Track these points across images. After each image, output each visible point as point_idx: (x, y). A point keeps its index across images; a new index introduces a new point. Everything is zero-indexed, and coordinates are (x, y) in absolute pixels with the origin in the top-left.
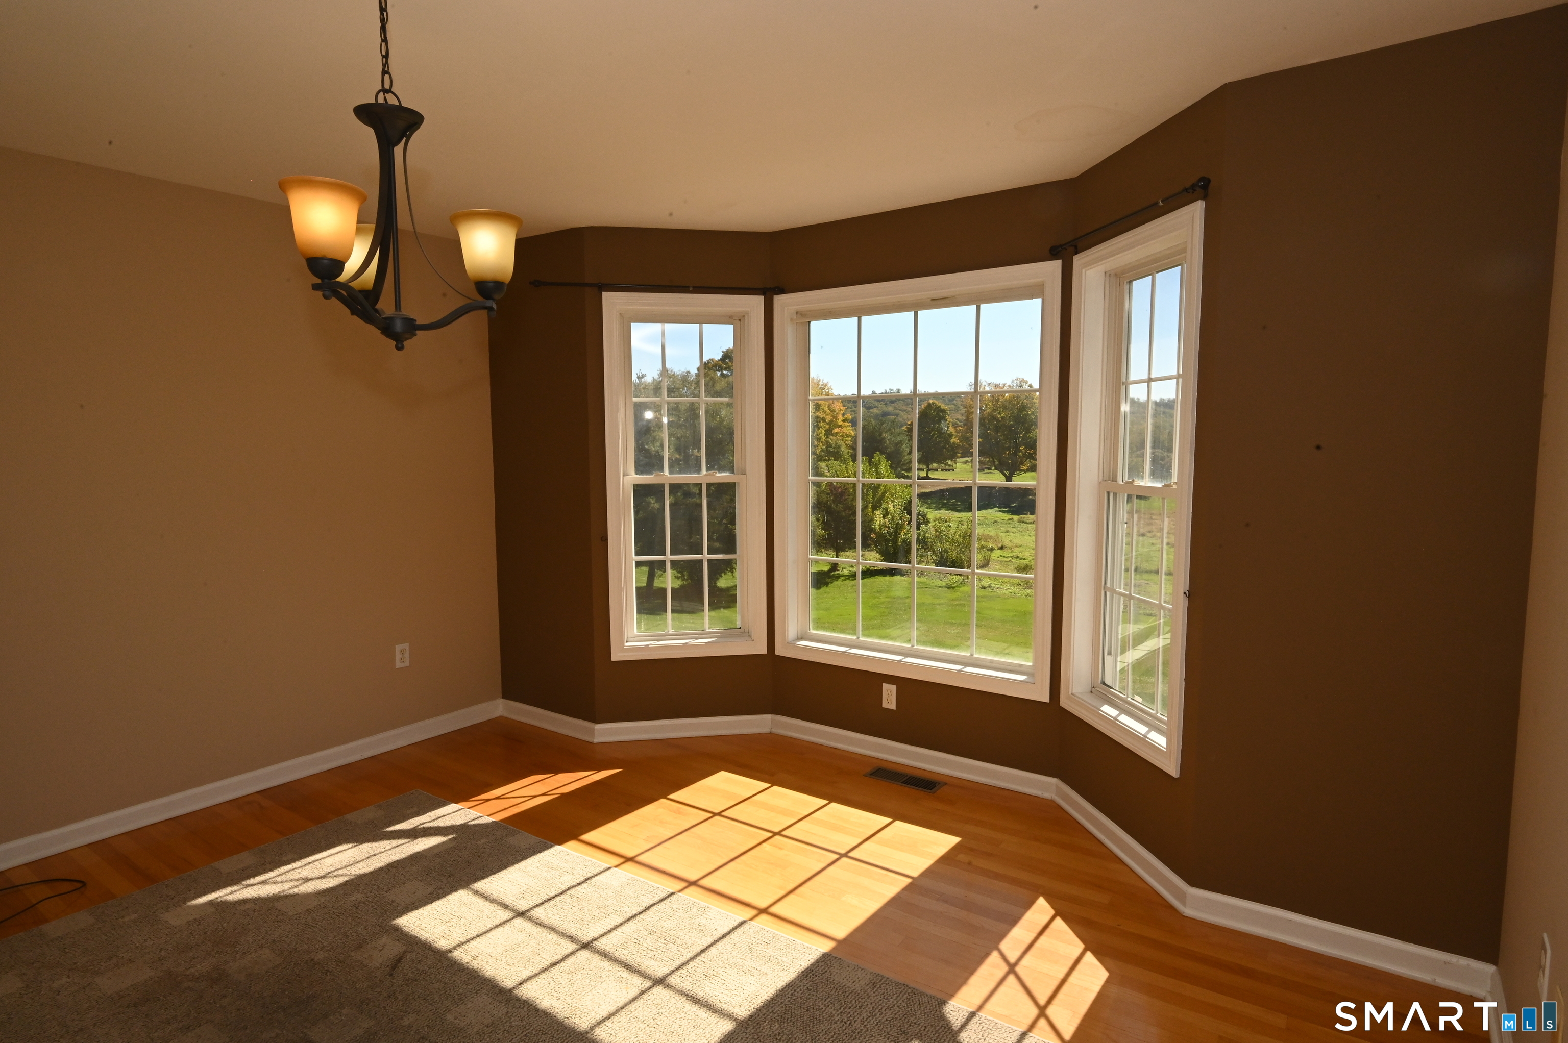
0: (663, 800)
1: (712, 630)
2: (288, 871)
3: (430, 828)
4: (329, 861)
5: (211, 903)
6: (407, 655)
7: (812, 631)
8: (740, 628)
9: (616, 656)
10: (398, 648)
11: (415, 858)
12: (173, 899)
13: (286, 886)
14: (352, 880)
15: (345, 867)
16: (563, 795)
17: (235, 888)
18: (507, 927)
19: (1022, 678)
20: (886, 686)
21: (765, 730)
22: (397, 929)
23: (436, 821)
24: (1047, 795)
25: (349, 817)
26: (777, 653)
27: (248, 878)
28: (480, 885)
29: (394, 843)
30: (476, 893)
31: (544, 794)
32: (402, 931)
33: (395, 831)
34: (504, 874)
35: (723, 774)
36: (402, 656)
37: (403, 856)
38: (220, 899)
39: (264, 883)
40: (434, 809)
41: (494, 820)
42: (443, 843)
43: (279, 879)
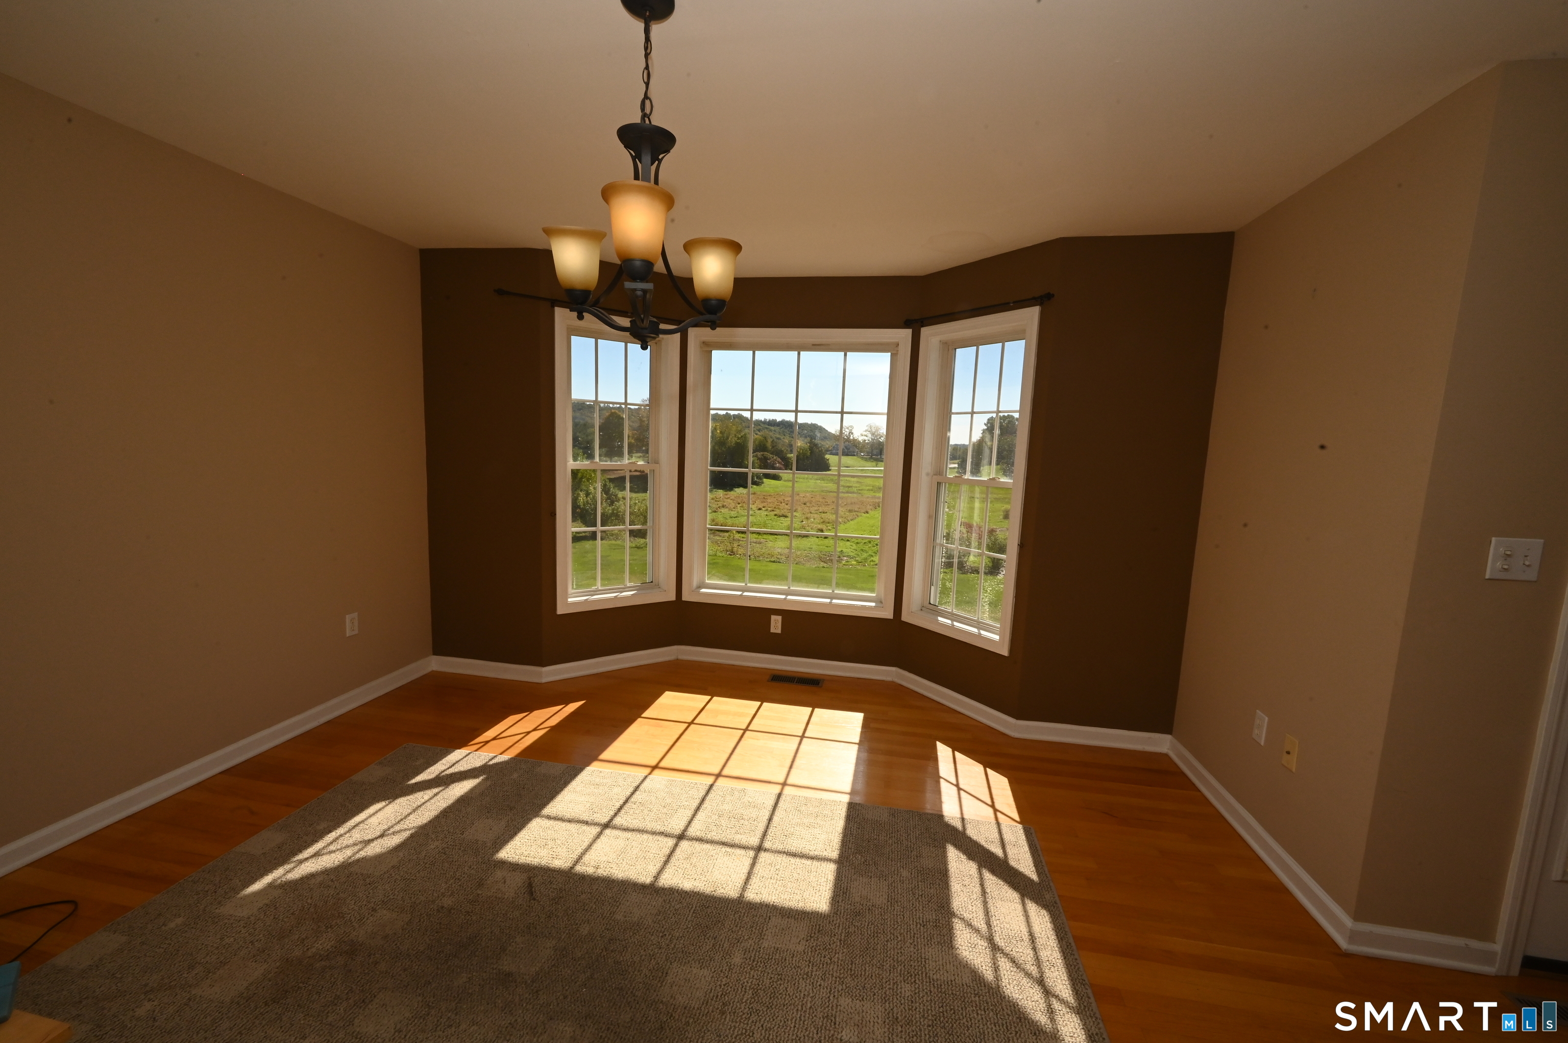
0: (639, 719)
1: (632, 584)
2: (337, 838)
3: (452, 774)
4: (374, 820)
5: (270, 885)
6: (356, 624)
7: (707, 581)
8: (652, 582)
9: (560, 611)
10: (348, 618)
11: (462, 801)
12: (215, 892)
13: (349, 852)
14: (416, 832)
15: (399, 822)
16: (553, 729)
17: (287, 867)
18: (602, 837)
19: (873, 604)
20: (773, 617)
21: (672, 658)
22: (503, 863)
23: (453, 768)
24: (889, 679)
25: (356, 778)
26: (684, 599)
27: (295, 854)
28: (547, 811)
29: (428, 793)
30: (549, 817)
31: (535, 730)
32: (510, 863)
33: (420, 783)
34: (560, 798)
35: (667, 693)
36: (351, 625)
37: (450, 802)
38: (279, 881)
39: (317, 854)
40: (441, 759)
41: (510, 757)
42: (479, 784)
43: (332, 848)
